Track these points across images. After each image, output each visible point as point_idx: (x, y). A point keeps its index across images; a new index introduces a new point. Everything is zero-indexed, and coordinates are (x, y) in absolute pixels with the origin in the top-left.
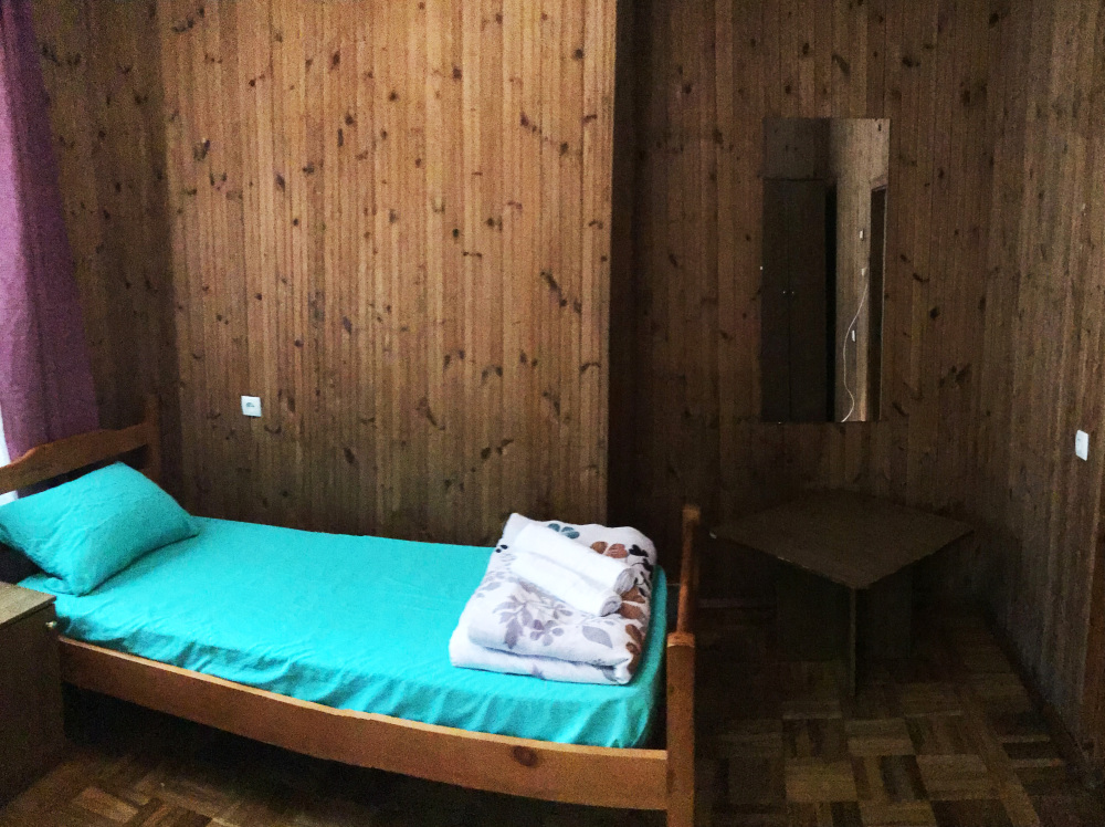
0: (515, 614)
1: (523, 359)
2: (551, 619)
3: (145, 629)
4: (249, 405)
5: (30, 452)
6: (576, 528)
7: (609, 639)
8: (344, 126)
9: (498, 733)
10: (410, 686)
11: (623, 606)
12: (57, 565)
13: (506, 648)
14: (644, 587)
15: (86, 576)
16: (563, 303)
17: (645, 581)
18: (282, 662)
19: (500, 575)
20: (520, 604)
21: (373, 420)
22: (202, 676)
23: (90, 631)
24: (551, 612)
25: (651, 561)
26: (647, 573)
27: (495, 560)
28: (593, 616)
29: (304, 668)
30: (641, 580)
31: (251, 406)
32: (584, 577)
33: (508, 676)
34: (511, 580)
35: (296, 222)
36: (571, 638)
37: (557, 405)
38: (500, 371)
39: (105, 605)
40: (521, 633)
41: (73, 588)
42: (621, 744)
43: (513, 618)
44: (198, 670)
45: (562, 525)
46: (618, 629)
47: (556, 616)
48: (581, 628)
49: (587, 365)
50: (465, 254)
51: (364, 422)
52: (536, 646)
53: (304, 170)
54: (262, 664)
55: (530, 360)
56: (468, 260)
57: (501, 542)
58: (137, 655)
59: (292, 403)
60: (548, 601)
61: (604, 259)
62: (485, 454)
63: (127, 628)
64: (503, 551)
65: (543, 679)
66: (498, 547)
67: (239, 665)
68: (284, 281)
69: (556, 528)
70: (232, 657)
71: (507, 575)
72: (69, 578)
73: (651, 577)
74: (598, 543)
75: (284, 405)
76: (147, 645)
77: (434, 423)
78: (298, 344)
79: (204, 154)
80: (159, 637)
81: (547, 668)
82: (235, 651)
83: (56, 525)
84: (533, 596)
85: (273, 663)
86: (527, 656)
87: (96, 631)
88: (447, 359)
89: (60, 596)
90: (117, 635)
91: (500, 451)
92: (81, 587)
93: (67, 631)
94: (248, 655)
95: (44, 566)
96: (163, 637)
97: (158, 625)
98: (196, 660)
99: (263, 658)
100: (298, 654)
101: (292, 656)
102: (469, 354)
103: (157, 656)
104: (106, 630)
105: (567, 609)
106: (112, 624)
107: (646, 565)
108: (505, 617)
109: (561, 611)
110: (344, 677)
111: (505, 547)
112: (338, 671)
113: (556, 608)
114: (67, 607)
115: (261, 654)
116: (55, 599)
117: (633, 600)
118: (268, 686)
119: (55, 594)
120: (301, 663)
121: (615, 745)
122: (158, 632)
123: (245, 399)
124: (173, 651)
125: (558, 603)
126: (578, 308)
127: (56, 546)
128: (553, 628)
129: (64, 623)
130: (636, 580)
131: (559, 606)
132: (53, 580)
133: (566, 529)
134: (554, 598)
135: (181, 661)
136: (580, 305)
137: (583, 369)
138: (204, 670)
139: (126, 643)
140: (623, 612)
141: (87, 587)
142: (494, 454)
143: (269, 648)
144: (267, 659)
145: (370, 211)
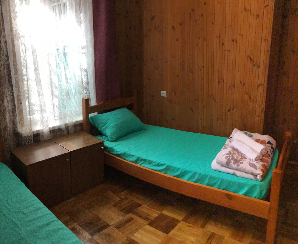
0: (230, 157)
1: (241, 83)
2: (240, 159)
3: (126, 152)
4: (163, 93)
5: (102, 102)
6: (252, 134)
7: (256, 167)
8: (191, 12)
9: (222, 189)
10: (200, 174)
11: (262, 158)
12: (106, 133)
13: (226, 166)
14: (270, 154)
15: (113, 137)
16: (254, 66)
17: (271, 152)
18: (164, 165)
19: (228, 145)
20: (232, 154)
21: (199, 100)
22: (141, 167)
23: (112, 151)
24: (240, 157)
25: (274, 146)
26: (272, 150)
27: (228, 142)
28: (253, 160)
29: (170, 166)
30: (269, 152)
31: (164, 93)
32: (252, 148)
33: (226, 174)
34: (230, 147)
35: (177, 40)
36: (245, 165)
37: (250, 97)
38: (234, 86)
39: (118, 145)
40: (231, 162)
41: (109, 139)
42: (257, 198)
43: (229, 158)
44: (140, 165)
45: (248, 133)
46: (259, 165)
47: (242, 158)
48: (248, 163)
49: (260, 85)
50: (225, 50)
51: (196, 100)
52: (235, 166)
53: (180, 24)
54: (159, 165)
55: (243, 83)
56: (226, 52)
57: (230, 136)
58: (124, 159)
59: (175, 94)
60: (240, 154)
61: (268, 51)
62: (229, 110)
63: (121, 152)
64: (231, 139)
65: (236, 176)
66: (230, 138)
67: (152, 165)
68: (174, 57)
69: (246, 134)
70: (150, 162)
71: (230, 146)
72: (109, 137)
73: (273, 151)
74: (257, 139)
75: (173, 93)
76: (127, 157)
77: (215, 101)
78: (177, 76)
79: (153, 19)
80: (130, 155)
81: (238, 173)
82: (151, 161)
83: (106, 123)
84: (236, 152)
85: (162, 165)
86: (232, 169)
87: (114, 151)
88: (219, 82)
89: (105, 141)
90: (119, 153)
91: (233, 110)
92: (111, 140)
93: (107, 150)
94: (155, 162)
95: (103, 133)
96: (131, 155)
97: (130, 152)
98: (140, 162)
99: (159, 163)
100: (169, 163)
101: (167, 163)
102: (225, 81)
103: (129, 160)
104: (117, 151)
105: (246, 157)
106: (118, 150)
107: (272, 147)
108: (227, 157)
109: (243, 157)
110: (182, 170)
111: (231, 138)
112: (180, 169)
113: (242, 157)
114: (107, 144)
115: (159, 162)
116: (104, 141)
117: (266, 157)
118: (160, 171)
119: (104, 140)
120: (170, 165)
121: (255, 198)
122: (130, 154)
123: (162, 92)
124: (134, 159)
125: (243, 155)
126: (258, 67)
127: (106, 128)
128: (240, 162)
129: (106, 148)
130: (268, 152)
131: (243, 156)
132: (104, 137)
133: (249, 134)
134: (242, 154)
135: (136, 162)
136: (259, 66)
137: (259, 86)
138: (142, 165)
139: (121, 156)
140: (262, 160)
141: (113, 140)
142: (231, 111)
143: (161, 161)
144: (160, 164)
145: (198, 38)
